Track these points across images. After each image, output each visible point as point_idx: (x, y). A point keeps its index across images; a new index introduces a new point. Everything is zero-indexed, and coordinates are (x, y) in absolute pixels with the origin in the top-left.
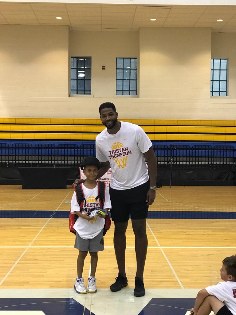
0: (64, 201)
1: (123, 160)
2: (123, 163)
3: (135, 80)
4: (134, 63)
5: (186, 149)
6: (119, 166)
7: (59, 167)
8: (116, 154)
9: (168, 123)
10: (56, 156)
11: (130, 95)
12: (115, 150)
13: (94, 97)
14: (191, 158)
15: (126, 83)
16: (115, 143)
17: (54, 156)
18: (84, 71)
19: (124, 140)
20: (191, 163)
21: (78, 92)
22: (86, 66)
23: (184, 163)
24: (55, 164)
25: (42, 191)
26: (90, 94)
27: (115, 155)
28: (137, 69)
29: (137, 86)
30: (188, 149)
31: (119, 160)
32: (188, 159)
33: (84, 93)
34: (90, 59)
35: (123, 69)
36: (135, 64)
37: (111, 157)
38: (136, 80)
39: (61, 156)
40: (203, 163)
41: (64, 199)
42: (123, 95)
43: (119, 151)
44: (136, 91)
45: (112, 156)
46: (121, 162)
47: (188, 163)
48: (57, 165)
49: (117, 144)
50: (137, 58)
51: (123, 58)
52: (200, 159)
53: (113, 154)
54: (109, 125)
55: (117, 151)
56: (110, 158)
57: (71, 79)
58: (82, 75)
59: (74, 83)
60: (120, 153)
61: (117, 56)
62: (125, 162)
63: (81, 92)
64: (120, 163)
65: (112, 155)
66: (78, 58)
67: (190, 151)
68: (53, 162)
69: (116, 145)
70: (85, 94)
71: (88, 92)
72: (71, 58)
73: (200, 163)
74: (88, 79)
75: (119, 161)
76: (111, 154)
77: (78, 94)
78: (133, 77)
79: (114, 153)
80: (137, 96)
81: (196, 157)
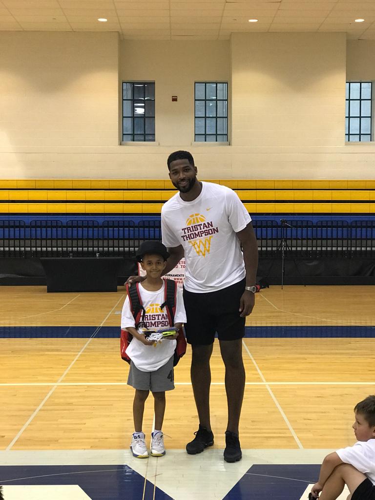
0: (114, 311)
1: (204, 243)
2: (205, 247)
3: (225, 117)
4: (223, 90)
5: (307, 227)
6: (198, 252)
7: (105, 258)
8: (193, 232)
9: (277, 186)
10: (100, 239)
11: (216, 141)
12: (192, 227)
13: (159, 145)
14: (315, 241)
15: (211, 123)
16: (192, 216)
17: (96, 239)
18: (143, 105)
19: (207, 210)
20: (314, 249)
21: (134, 137)
22: (146, 96)
23: (304, 249)
24: (98, 252)
25: (78, 295)
26: (154, 140)
27: (193, 234)
28: (227, 100)
29: (228, 127)
30: (310, 227)
31: (198, 242)
32: (310, 242)
33: (143, 138)
34: (152, 84)
35: (205, 100)
36: (225, 92)
37: (185, 238)
38: (227, 117)
39: (108, 239)
40: (333, 248)
41: (112, 307)
42: (206, 141)
43: (199, 227)
44: (227, 135)
45: (187, 236)
46: (202, 246)
47: (309, 249)
48: (102, 254)
49: (195, 217)
50: (227, 83)
51: (206, 83)
52: (329, 242)
53: (188, 232)
54: (184, 187)
55: (195, 227)
56: (184, 240)
57: (123, 117)
58: (140, 111)
59: (128, 123)
60: (201, 232)
61: (196, 80)
62: (207, 246)
63: (138, 138)
64: (199, 247)
65: (187, 234)
66: (133, 83)
67: (312, 230)
68: (96, 249)
69: (194, 219)
70: (145, 141)
71: (150, 137)
72: (122, 83)
73: (329, 249)
74: (149, 117)
75: (198, 244)
76: (185, 233)
77: (134, 141)
78: (221, 112)
79: (191, 232)
80: (228, 142)
81: (322, 239)
